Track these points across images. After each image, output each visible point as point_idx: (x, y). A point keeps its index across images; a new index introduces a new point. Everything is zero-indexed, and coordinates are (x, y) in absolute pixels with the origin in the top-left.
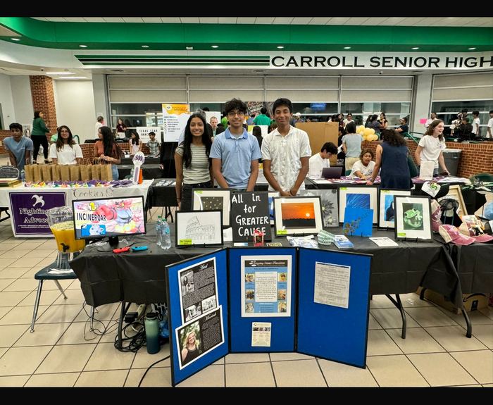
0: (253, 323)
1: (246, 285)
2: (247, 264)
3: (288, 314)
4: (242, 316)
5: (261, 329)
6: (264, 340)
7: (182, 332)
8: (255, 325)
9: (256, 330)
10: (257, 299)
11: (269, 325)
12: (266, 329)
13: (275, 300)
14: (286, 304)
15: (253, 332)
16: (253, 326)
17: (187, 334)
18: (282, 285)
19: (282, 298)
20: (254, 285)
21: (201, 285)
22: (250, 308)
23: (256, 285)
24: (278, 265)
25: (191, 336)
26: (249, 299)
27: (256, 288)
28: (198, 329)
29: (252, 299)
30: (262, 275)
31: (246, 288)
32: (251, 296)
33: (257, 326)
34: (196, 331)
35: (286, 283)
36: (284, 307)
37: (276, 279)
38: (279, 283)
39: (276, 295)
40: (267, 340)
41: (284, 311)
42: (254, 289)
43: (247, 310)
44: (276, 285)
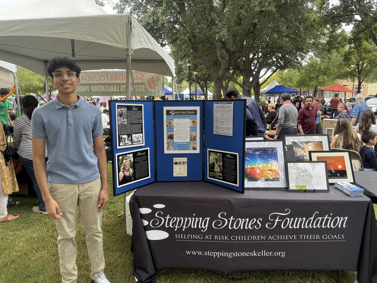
0: (174, 159)
1: (167, 129)
2: (168, 112)
3: (198, 151)
4: (165, 153)
5: (180, 163)
6: (182, 172)
7: (120, 158)
8: (175, 160)
9: (176, 163)
10: (175, 140)
11: (185, 159)
12: (184, 163)
13: (188, 140)
14: (196, 144)
15: (174, 165)
16: (174, 161)
17: (124, 161)
18: (193, 129)
19: (193, 139)
20: (173, 129)
21: (133, 122)
22: (171, 147)
23: (175, 129)
24: (190, 114)
25: (127, 163)
26: (169, 140)
27: (174, 131)
28: (132, 160)
29: (172, 140)
30: (179, 121)
31: (167, 132)
32: (171, 137)
33: (177, 161)
34: (130, 161)
35: (196, 128)
36: (195, 146)
37: (188, 124)
38: (191, 127)
39: (189, 136)
40: (184, 171)
41: (195, 149)
42: (173, 132)
43: (168, 148)
44: (189, 129)
